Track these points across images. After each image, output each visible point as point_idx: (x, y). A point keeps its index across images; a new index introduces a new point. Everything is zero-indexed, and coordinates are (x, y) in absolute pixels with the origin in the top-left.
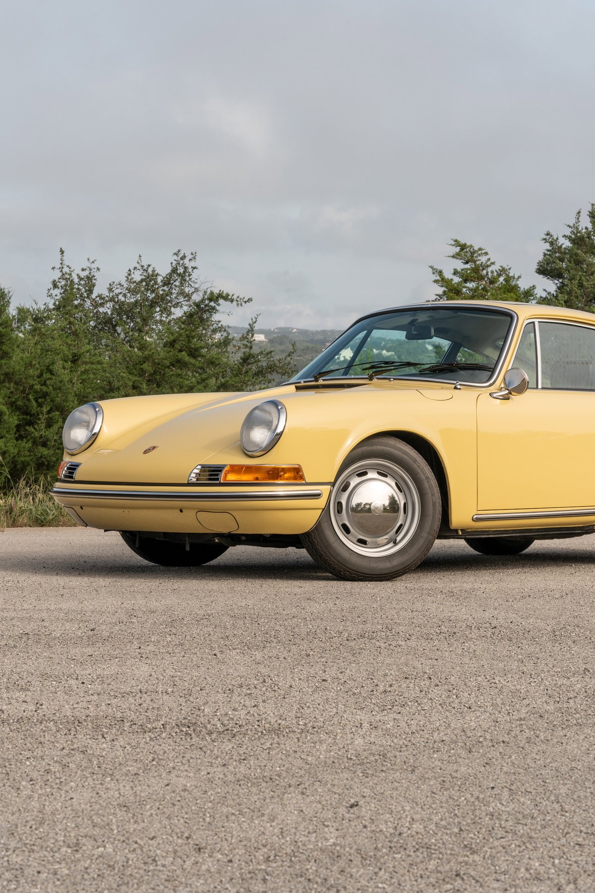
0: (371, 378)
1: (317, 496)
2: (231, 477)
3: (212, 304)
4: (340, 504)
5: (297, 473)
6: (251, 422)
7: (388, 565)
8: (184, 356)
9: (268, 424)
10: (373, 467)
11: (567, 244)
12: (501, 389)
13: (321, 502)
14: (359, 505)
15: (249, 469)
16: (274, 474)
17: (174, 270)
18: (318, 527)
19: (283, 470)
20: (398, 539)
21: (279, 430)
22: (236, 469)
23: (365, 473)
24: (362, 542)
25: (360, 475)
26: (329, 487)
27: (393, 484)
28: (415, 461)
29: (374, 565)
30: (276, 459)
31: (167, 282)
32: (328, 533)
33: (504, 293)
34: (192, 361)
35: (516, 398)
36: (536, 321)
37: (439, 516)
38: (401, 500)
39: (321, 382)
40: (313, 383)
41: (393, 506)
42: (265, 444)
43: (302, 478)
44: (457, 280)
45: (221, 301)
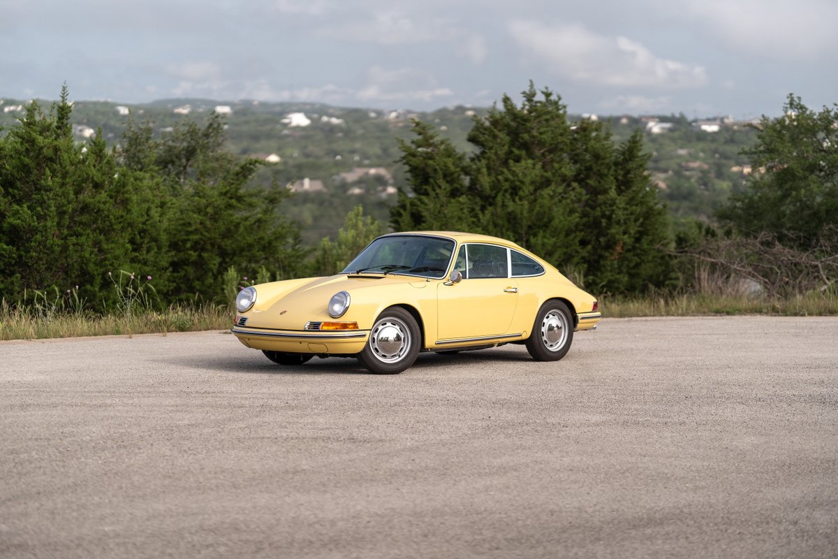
0: (385, 274)
1: (365, 335)
2: (325, 328)
3: (252, 166)
4: (374, 338)
5: (355, 325)
6: (333, 301)
7: (396, 367)
8: (234, 202)
9: (342, 303)
10: (389, 321)
11: (487, 124)
12: (448, 280)
13: (366, 339)
14: (382, 338)
15: (333, 324)
16: (345, 326)
17: (211, 125)
18: (364, 350)
19: (349, 324)
20: (401, 354)
21: (347, 305)
22: (327, 324)
23: (386, 324)
24: (384, 356)
25: (383, 325)
26: (369, 332)
27: (398, 328)
28: (408, 317)
29: (390, 367)
30: (345, 319)
31: (207, 135)
32: (368, 352)
33: (445, 157)
34: (239, 205)
35: (456, 285)
36: (466, 244)
37: (420, 343)
38: (402, 336)
39: (360, 274)
40: (356, 275)
41: (398, 338)
42: (340, 313)
43: (357, 327)
44: (414, 147)
45: (257, 165)
